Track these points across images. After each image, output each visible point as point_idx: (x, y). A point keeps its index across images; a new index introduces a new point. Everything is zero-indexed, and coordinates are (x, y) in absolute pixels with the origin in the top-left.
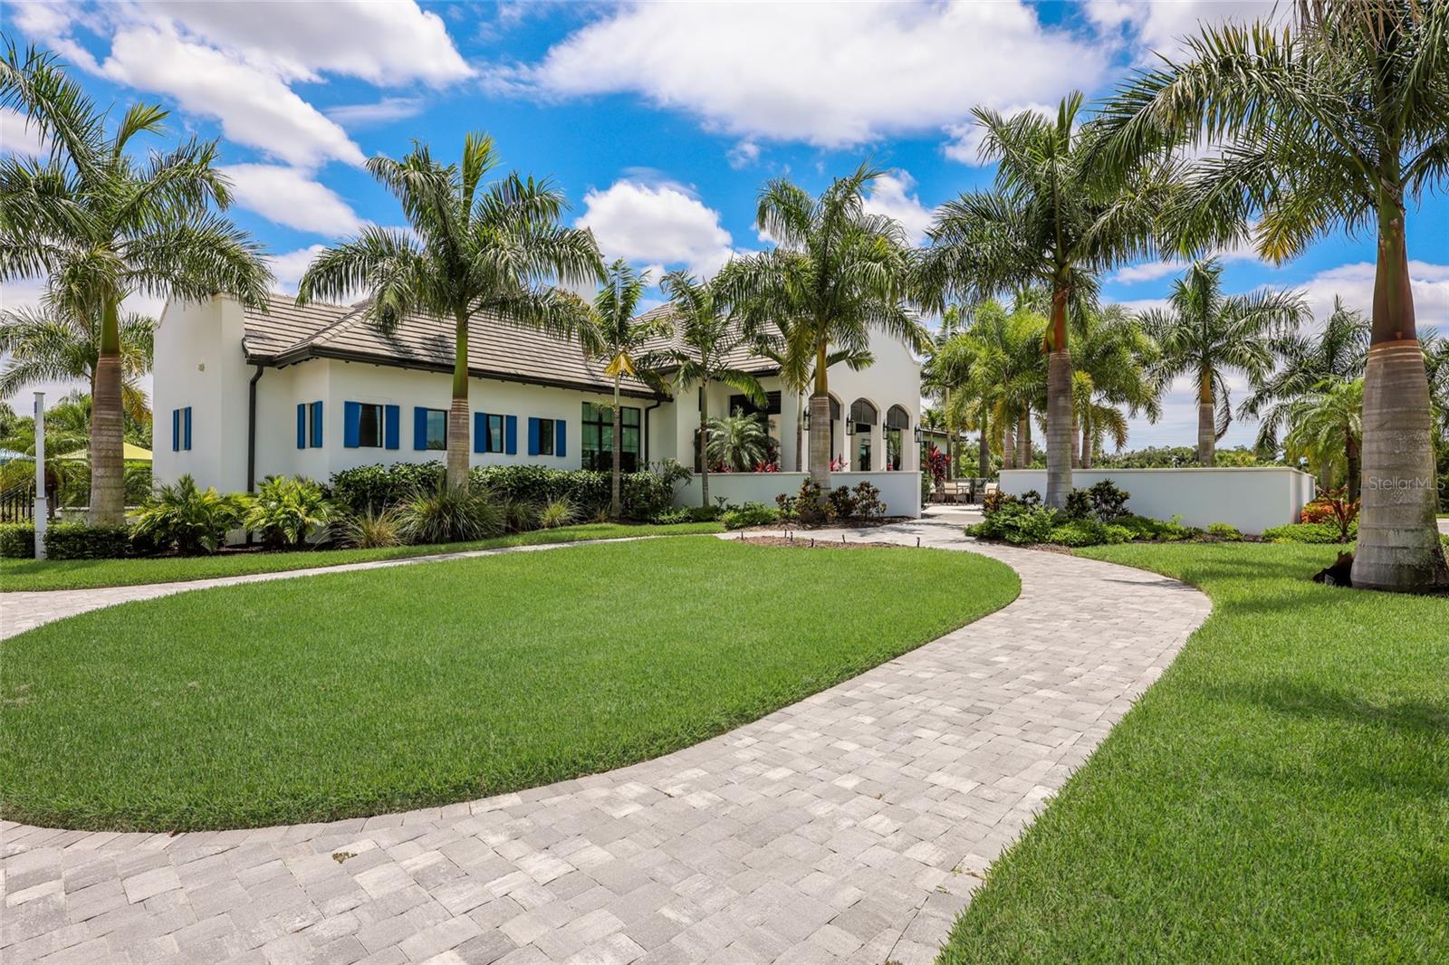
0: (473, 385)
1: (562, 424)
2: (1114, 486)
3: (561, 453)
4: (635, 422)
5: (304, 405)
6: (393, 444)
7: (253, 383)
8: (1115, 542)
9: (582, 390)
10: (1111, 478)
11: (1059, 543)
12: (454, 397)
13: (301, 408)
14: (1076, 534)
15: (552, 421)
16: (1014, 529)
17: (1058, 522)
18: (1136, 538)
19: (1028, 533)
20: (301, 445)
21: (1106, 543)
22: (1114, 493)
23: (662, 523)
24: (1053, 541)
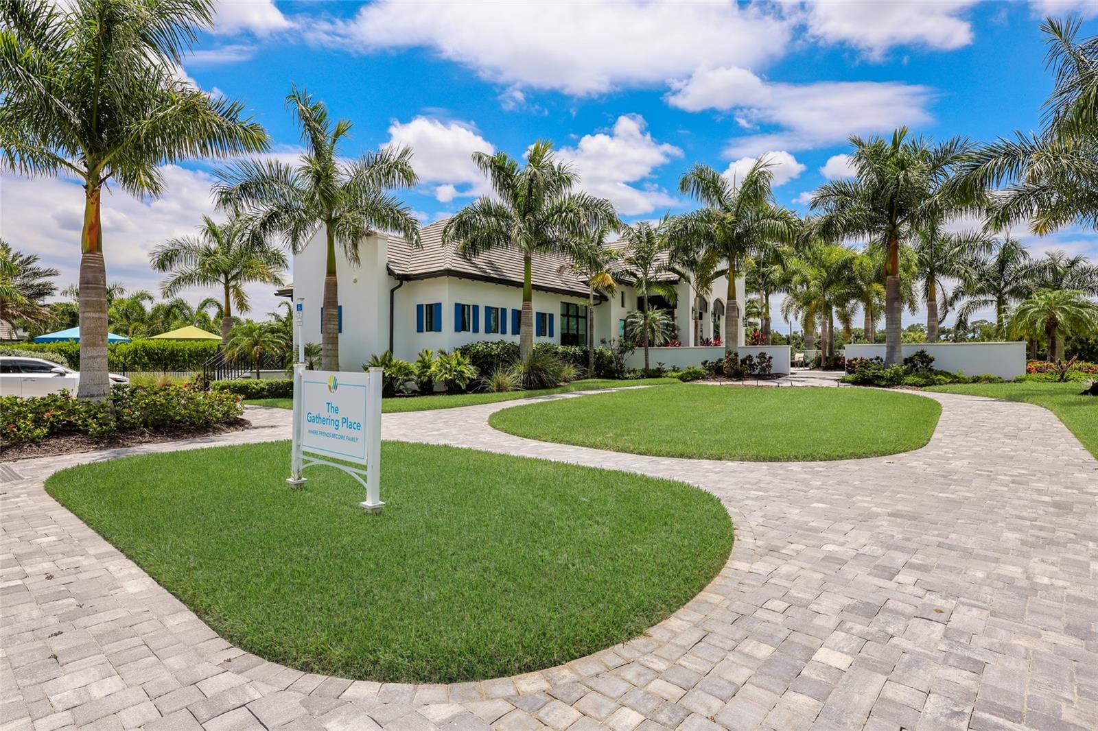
0: (534, 294)
1: (551, 316)
2: (927, 353)
3: (551, 335)
4: (584, 315)
5: (422, 305)
6: (476, 330)
7: (392, 291)
8: (940, 384)
9: (564, 294)
10: (925, 349)
11: (910, 385)
12: (524, 301)
13: (420, 307)
14: (920, 380)
15: (545, 314)
16: (881, 378)
17: (906, 373)
18: (950, 382)
19: (891, 379)
20: (420, 330)
21: (935, 384)
22: (927, 357)
23: (627, 378)
24: (906, 384)
